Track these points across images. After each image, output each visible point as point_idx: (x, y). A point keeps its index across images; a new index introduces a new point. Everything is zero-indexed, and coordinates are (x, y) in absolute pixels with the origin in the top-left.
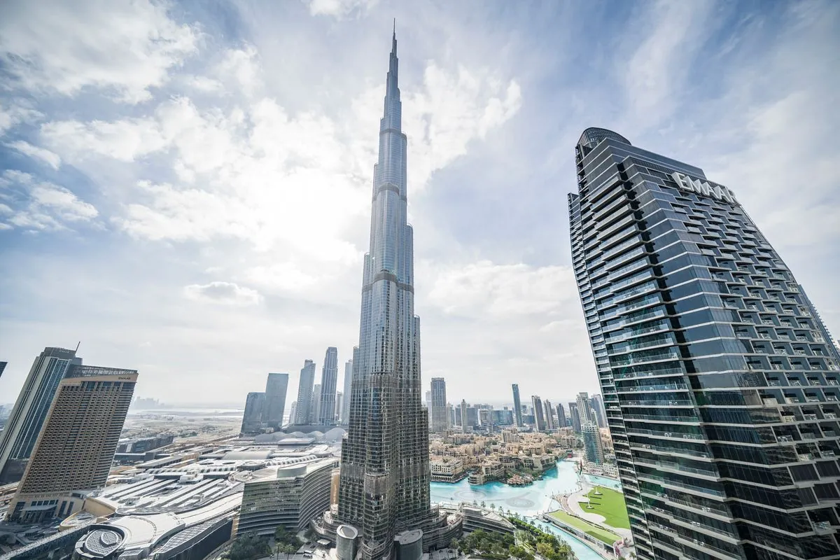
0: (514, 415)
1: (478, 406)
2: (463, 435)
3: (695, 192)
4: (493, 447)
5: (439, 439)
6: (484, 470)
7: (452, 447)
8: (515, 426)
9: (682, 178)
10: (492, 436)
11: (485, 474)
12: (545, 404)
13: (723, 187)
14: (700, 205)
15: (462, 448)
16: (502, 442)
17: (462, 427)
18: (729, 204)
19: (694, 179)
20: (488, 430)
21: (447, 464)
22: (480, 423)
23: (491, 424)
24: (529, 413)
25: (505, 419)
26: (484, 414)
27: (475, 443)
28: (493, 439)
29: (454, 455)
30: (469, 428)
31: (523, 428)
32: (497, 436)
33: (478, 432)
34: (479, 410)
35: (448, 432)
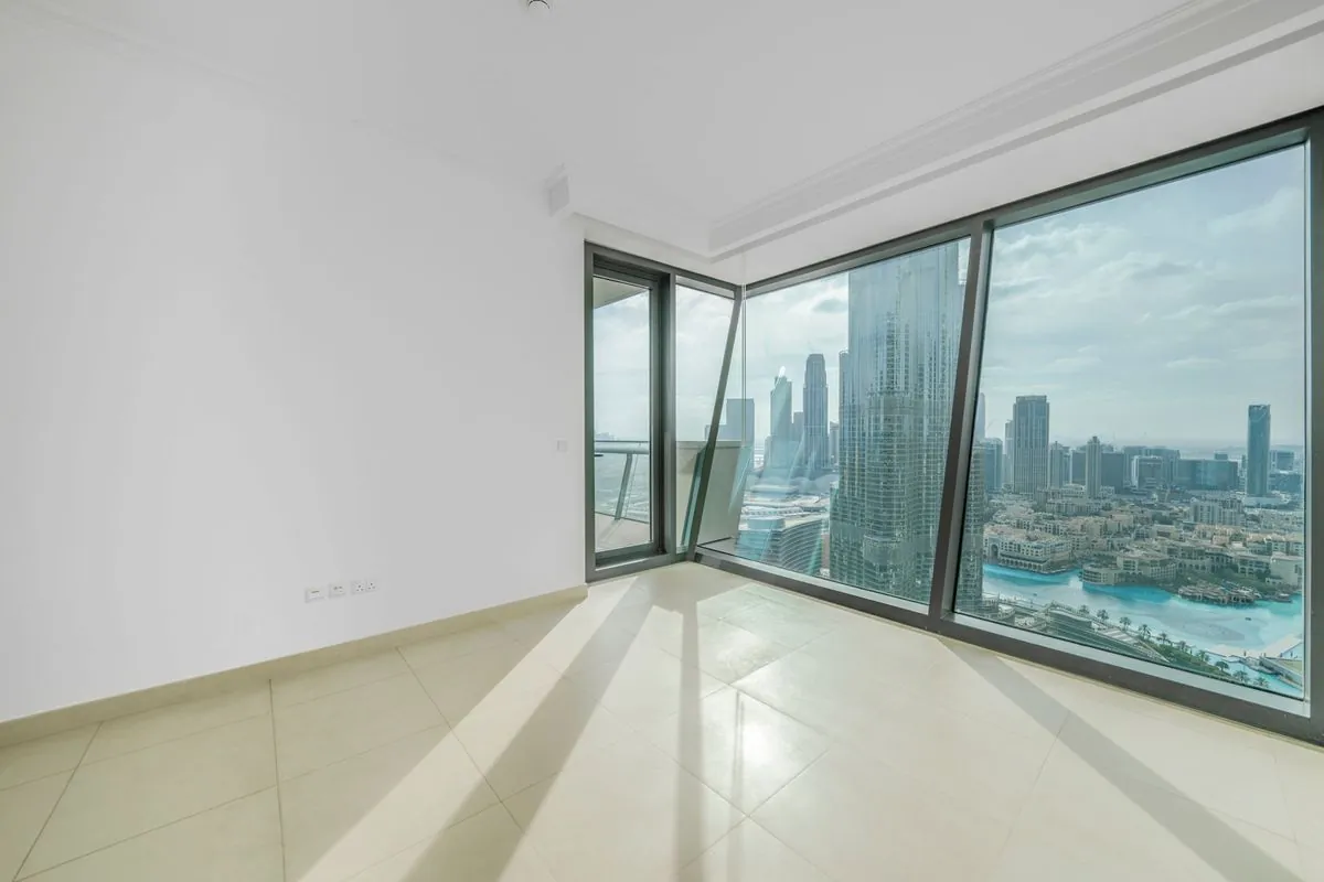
0: (1243, 473)
1: (1134, 450)
2: (1084, 502)
4: (1157, 527)
5: (1026, 503)
6: (1120, 562)
7: (1053, 518)
8: (1239, 494)
10: (1163, 507)
11: (1122, 571)
15: (1076, 523)
17: (1085, 488)
20: (1155, 496)
21: (1035, 544)
22: (1135, 482)
23: (1165, 486)
25: (1211, 479)
26: (1148, 466)
27: (1111, 517)
28: (1165, 513)
29: (1055, 531)
30: (1103, 490)
31: (1265, 501)
32: (1176, 509)
33: (1125, 498)
34: (1136, 457)
35: (1047, 493)
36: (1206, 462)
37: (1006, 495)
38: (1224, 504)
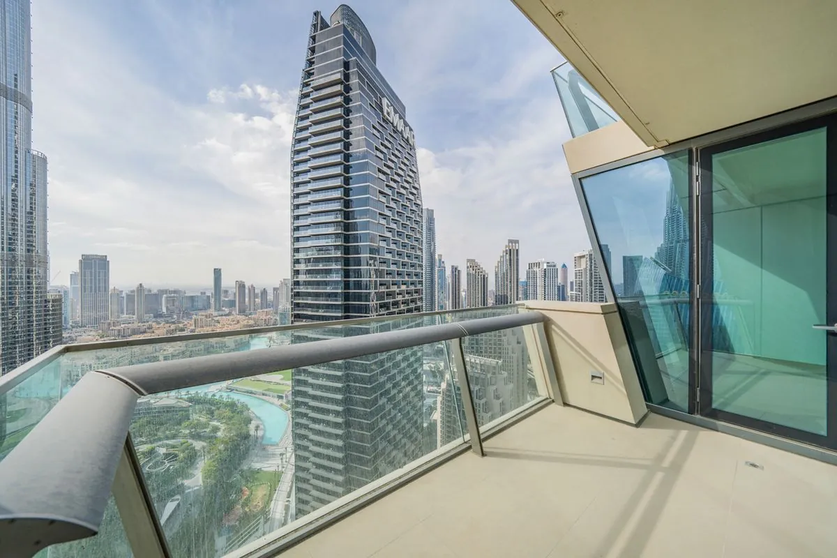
0: (212, 301)
1: (162, 292)
2: (136, 325)
3: (392, 124)
5: (92, 333)
8: (212, 311)
9: (388, 106)
10: (180, 322)
12: (249, 290)
13: (411, 130)
14: (392, 136)
16: (193, 327)
17: (135, 317)
18: (410, 145)
19: (396, 112)
20: (175, 316)
21: (104, 360)
22: (164, 310)
23: (180, 310)
24: (231, 298)
25: (200, 305)
26: (171, 300)
27: (153, 332)
28: (181, 325)
30: (146, 317)
31: (221, 313)
32: (186, 323)
33: (159, 320)
34: (165, 295)
35: (109, 324)
36: (198, 296)
37: (74, 330)
38: (206, 316)
